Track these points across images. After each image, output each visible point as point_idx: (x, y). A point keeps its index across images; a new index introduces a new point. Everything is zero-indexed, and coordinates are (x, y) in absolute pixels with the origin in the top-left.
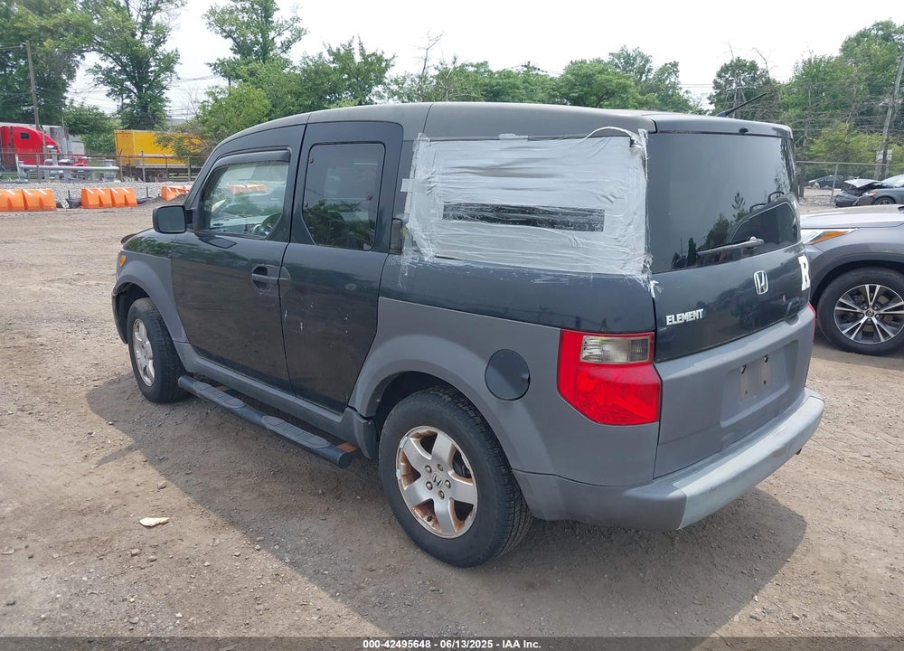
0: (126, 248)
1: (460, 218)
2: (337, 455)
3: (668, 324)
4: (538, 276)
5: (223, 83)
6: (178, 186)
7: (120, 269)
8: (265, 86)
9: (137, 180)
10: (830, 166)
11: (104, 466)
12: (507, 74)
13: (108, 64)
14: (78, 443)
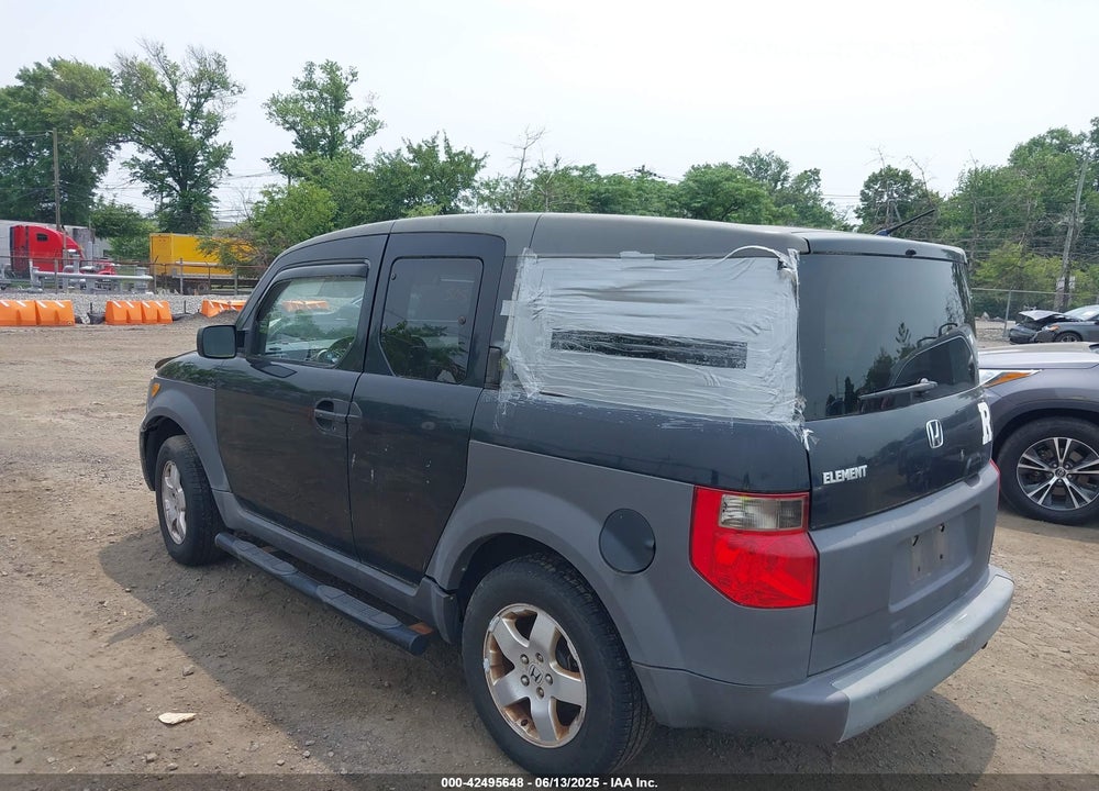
0: (161, 374)
1: (572, 348)
2: (410, 639)
3: (826, 482)
4: (666, 419)
5: (282, 181)
6: (222, 300)
7: (151, 399)
8: (331, 185)
9: (172, 292)
10: (1000, 294)
11: (117, 644)
12: (617, 180)
13: (147, 156)
14: (87, 614)
